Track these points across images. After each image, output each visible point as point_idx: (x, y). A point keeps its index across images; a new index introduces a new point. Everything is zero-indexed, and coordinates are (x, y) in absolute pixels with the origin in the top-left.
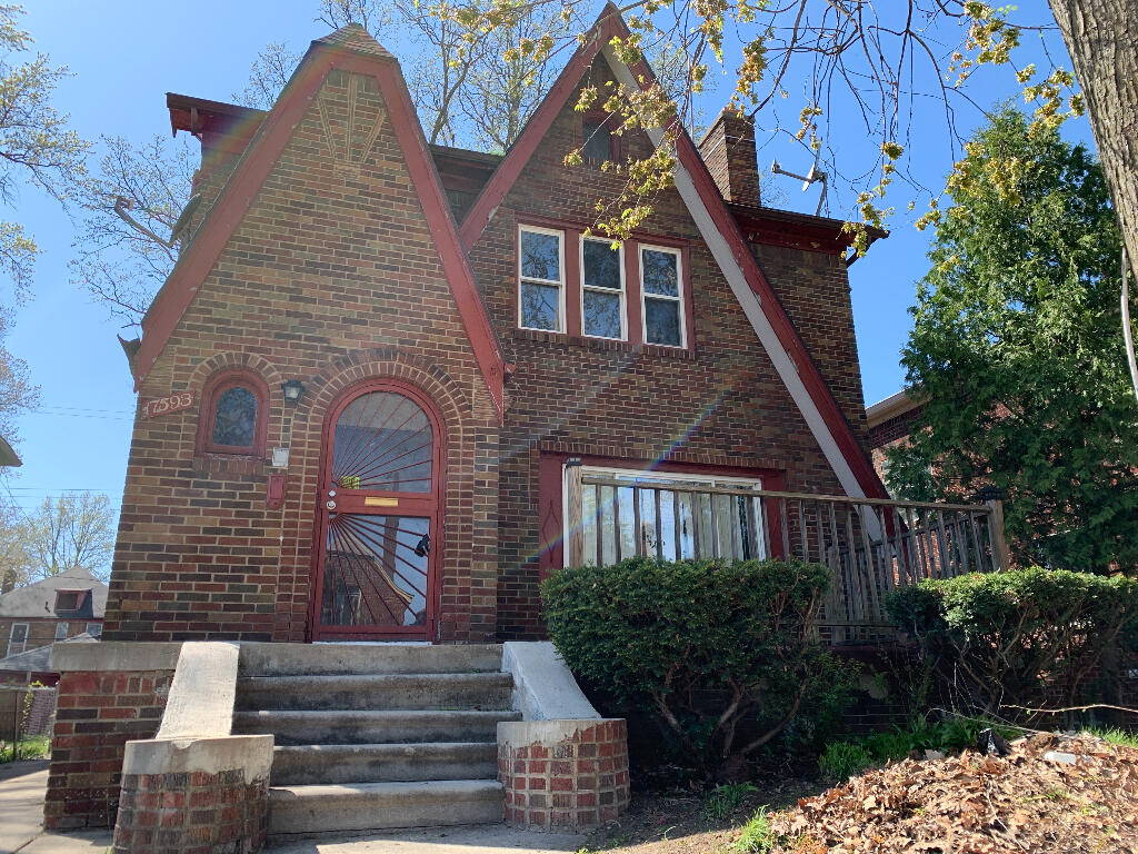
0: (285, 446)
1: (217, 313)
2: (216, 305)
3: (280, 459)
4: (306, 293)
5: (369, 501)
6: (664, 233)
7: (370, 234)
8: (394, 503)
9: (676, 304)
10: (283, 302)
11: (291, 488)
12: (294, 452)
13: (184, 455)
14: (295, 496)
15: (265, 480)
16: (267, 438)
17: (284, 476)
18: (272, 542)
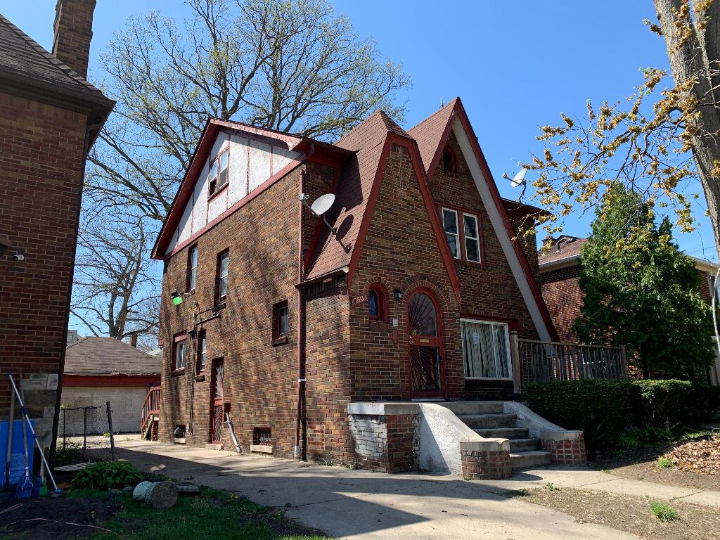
0: (396, 318)
1: (369, 259)
2: (368, 255)
3: (395, 323)
4: (395, 250)
5: (421, 341)
6: (473, 208)
7: (412, 223)
8: (428, 341)
9: (476, 241)
10: (388, 255)
11: (400, 335)
12: (399, 320)
13: (366, 321)
14: (402, 339)
15: (391, 332)
16: (389, 314)
17: (398, 330)
18: (397, 358)
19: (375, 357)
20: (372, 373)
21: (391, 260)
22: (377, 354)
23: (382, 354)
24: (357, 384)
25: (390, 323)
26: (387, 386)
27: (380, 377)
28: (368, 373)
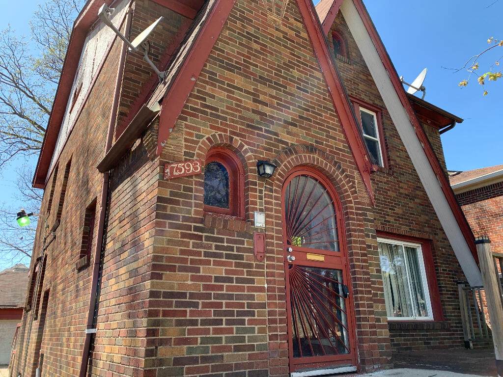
0: (261, 211)
1: (210, 102)
2: (208, 95)
3: (260, 220)
4: (262, 98)
5: (310, 257)
7: (291, 65)
8: (322, 259)
9: (377, 142)
10: (248, 102)
11: (268, 244)
12: (267, 216)
13: (196, 212)
14: (272, 252)
15: (251, 237)
16: (247, 203)
17: (263, 235)
18: (261, 289)
19: (213, 288)
20: (204, 323)
21: (254, 111)
22: (217, 279)
23: (230, 280)
24: (162, 350)
25: (248, 219)
26: (237, 349)
27: (221, 331)
28: (194, 323)
